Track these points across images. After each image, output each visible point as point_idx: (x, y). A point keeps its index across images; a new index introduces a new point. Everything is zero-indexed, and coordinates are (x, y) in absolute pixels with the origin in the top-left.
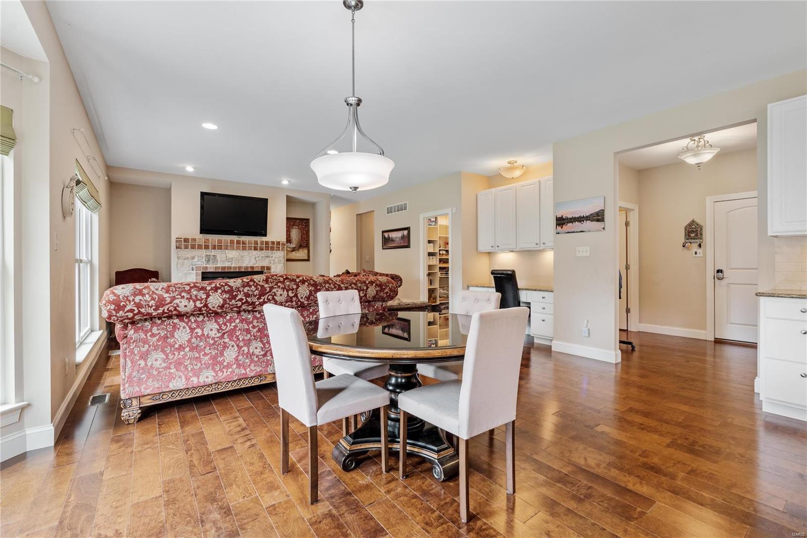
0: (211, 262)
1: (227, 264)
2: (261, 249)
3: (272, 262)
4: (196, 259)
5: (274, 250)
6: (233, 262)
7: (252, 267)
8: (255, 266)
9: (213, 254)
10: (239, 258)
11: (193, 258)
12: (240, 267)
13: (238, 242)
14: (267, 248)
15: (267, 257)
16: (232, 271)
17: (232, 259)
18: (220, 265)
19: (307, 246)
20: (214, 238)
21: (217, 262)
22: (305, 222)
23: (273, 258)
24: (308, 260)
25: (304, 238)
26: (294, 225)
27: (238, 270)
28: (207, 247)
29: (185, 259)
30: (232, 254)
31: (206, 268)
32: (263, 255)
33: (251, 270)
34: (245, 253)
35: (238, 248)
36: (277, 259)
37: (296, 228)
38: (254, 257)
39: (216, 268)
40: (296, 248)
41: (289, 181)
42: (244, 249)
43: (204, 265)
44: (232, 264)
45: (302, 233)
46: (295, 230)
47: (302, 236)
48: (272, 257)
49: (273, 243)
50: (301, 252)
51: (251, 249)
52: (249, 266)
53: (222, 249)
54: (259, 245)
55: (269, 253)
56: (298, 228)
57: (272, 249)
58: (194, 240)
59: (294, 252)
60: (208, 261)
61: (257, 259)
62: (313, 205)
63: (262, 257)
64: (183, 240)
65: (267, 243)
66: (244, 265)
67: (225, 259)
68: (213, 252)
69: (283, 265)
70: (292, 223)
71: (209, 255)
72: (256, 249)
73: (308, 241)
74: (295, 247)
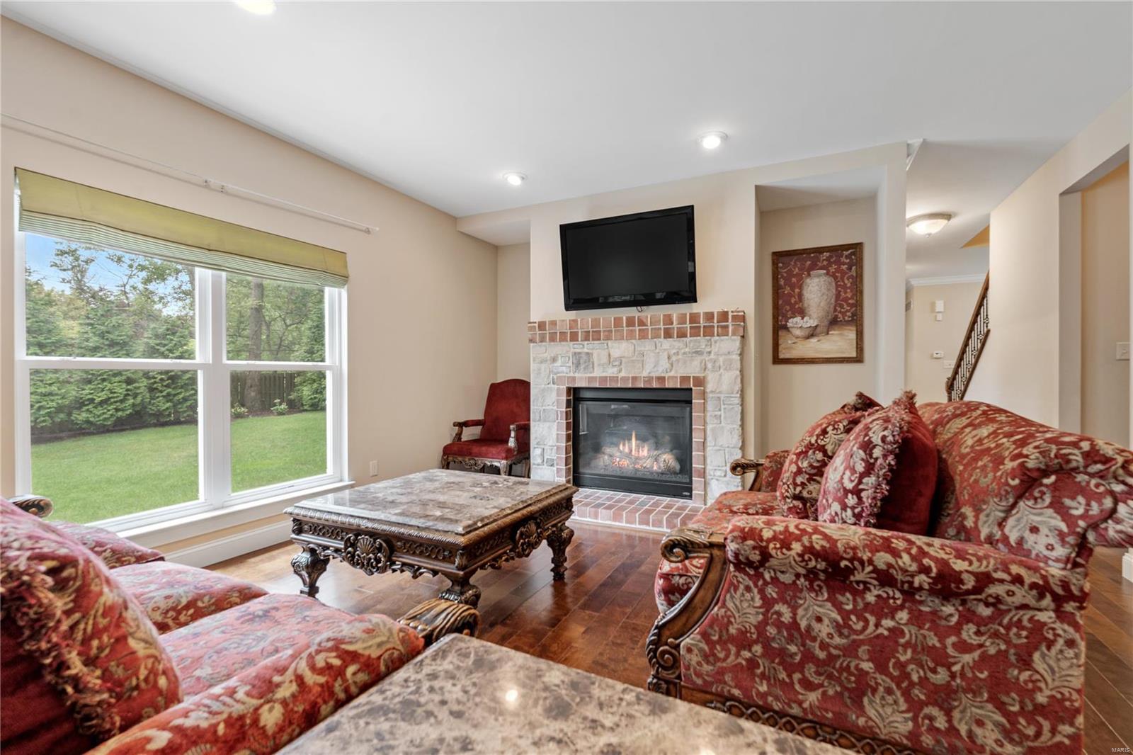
0: (582, 367)
1: (611, 372)
2: (682, 335)
3: (709, 366)
4: (558, 363)
5: (713, 335)
6: (623, 366)
7: (661, 379)
8: (667, 376)
9: (586, 350)
10: (634, 358)
11: (554, 360)
12: (635, 379)
13: (630, 322)
14: (695, 332)
15: (697, 352)
16: (619, 386)
17: (620, 359)
18: (598, 373)
19: (856, 320)
20: (587, 317)
21: (593, 367)
22: (846, 253)
23: (712, 356)
24: (859, 359)
25: (846, 300)
26: (814, 267)
27: (630, 386)
28: (574, 337)
29: (541, 362)
30: (620, 348)
31: (574, 379)
32: (687, 350)
33: (658, 386)
34: (647, 346)
35: (631, 336)
36: (721, 359)
37: (819, 276)
38: (666, 354)
39: (591, 379)
40: (819, 330)
41: (725, 138)
42: (643, 336)
43: (571, 375)
44: (620, 371)
45: (837, 286)
46: (816, 280)
47: (838, 296)
48: (710, 352)
49: (709, 316)
50: (835, 338)
51: (658, 337)
52: (654, 375)
53: (599, 339)
54: (675, 325)
55: (702, 341)
56: (828, 274)
57: (709, 332)
58: (553, 323)
59: (814, 340)
60: (578, 365)
61: (674, 358)
62: (864, 202)
63: (684, 353)
64: (537, 325)
65: (694, 318)
66: (645, 374)
67: (605, 360)
68: (586, 347)
69: (738, 373)
70: (809, 263)
71: (580, 353)
72: (668, 334)
73: (859, 305)
74: (816, 326)
